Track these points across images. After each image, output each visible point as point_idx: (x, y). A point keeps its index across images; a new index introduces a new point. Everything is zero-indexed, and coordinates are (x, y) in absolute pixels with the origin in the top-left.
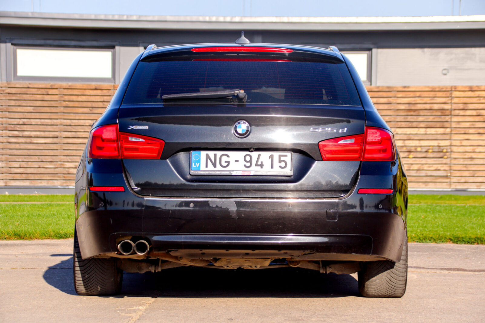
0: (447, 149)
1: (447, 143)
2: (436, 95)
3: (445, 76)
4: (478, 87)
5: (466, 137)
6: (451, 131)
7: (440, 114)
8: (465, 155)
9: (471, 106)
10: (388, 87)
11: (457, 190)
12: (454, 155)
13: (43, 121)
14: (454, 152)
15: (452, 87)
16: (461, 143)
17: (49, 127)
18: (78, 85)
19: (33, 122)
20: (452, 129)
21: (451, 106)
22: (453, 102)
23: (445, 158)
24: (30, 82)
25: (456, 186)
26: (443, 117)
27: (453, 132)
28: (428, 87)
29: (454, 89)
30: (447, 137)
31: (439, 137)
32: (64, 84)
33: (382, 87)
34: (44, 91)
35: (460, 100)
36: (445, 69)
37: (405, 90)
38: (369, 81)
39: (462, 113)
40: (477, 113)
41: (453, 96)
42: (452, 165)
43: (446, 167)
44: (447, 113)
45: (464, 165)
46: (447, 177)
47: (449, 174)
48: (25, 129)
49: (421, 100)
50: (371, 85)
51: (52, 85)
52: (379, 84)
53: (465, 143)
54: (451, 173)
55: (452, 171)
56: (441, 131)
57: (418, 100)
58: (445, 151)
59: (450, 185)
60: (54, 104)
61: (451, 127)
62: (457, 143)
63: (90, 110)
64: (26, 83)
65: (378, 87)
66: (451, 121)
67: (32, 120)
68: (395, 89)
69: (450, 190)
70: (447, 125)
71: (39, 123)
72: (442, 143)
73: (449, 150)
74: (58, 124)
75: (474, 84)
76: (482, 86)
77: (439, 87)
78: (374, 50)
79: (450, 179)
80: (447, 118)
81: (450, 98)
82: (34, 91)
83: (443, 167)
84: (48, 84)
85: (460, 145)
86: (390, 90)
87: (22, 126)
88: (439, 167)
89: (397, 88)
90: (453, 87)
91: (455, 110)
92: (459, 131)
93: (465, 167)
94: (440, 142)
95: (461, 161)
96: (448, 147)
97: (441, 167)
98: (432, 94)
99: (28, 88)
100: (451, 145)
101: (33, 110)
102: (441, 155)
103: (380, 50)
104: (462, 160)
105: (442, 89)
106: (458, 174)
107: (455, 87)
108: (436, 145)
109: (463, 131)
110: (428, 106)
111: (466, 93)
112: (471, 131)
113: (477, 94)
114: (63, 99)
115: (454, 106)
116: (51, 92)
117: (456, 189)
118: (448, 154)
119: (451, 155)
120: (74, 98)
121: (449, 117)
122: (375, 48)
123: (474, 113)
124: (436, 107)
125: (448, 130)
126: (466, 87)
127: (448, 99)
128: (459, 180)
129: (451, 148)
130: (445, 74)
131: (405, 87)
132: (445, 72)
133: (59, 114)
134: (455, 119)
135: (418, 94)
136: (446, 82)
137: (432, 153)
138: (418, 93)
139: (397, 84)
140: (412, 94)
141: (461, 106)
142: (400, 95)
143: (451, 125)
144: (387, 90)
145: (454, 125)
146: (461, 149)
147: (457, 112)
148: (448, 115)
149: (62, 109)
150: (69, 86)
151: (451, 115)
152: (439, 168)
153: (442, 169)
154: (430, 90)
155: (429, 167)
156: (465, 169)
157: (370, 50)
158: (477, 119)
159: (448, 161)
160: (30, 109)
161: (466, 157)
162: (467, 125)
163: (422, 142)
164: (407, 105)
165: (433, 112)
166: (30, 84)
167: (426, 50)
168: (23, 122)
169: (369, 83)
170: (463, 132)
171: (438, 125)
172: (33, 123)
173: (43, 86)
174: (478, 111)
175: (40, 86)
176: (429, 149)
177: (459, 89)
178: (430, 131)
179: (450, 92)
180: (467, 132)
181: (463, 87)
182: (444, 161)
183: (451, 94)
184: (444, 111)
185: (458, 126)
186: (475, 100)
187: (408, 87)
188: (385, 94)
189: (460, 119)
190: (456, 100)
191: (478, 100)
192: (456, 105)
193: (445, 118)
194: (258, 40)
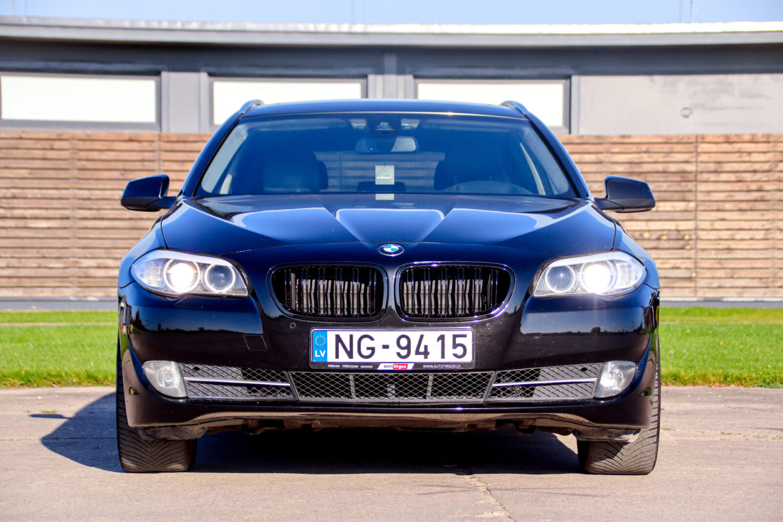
0: (690, 235)
1: (690, 225)
2: (672, 148)
3: (686, 120)
4: (738, 136)
5: (721, 215)
6: (697, 206)
7: (678, 179)
8: (719, 244)
9: (727, 167)
10: (598, 137)
11: (707, 300)
12: (701, 245)
13: (44, 192)
14: (701, 240)
15: (697, 137)
16: (712, 225)
17: (55, 202)
18: (102, 133)
19: (29, 193)
20: (699, 203)
21: (697, 166)
22: (699, 159)
23: (687, 250)
24: (23, 129)
25: (704, 293)
26: (683, 184)
27: (700, 208)
28: (660, 136)
29: (700, 139)
30: (691, 215)
31: (678, 216)
32: (79, 133)
33: (589, 136)
34: (46, 144)
35: (710, 157)
36: (686, 109)
37: (624, 141)
38: (566, 127)
39: (713, 177)
40: (737, 177)
41: (699, 150)
42: (698, 261)
43: (689, 264)
44: (691, 177)
45: (717, 261)
46: (690, 279)
47: (694, 275)
48: (16, 206)
49: (649, 157)
50: (570, 132)
51: (59, 135)
52: (582, 132)
53: (718, 225)
54: (696, 273)
55: (698, 270)
56: (681, 205)
57: (645, 157)
58: (687, 237)
59: (696, 292)
60: (62, 164)
61: (696, 200)
62: (707, 225)
63: (122, 175)
64: (17, 132)
65: (582, 137)
66: (696, 191)
67: (27, 191)
68: (608, 140)
69: (695, 299)
70: (690, 196)
71: (39, 196)
72: (683, 226)
73: (694, 237)
74: (69, 196)
75: (732, 131)
76: (744, 135)
77: (677, 137)
78: (575, 79)
79: (696, 282)
80: (690, 186)
81: (695, 154)
82: (29, 144)
83: (684, 263)
84: (53, 132)
85: (709, 227)
86: (600, 140)
87: (11, 201)
88: (678, 263)
89: (611, 137)
90: (699, 137)
91: (702, 172)
92: (709, 206)
93: (719, 263)
94: (680, 223)
95: (713, 255)
96: (693, 232)
97: (682, 263)
98: (666, 148)
99: (21, 138)
100: (696, 229)
101: (29, 174)
102: (681, 243)
103: (584, 79)
104: (714, 252)
105: (682, 139)
106: (708, 274)
107: (703, 137)
108: (673, 228)
109: (714, 206)
110: (660, 167)
111: (720, 146)
112: (728, 206)
113: (737, 146)
114: (76, 156)
115: (702, 167)
116: (57, 145)
117: (705, 298)
118: (691, 242)
119: (696, 244)
120: (95, 155)
121: (694, 183)
122: (575, 74)
123: (732, 177)
124: (673, 168)
125: (692, 205)
126: (719, 136)
127: (691, 155)
128: (708, 284)
129: (696, 234)
130: (686, 116)
131: (623, 137)
132: (686, 112)
133: (71, 181)
134: (702, 187)
135: (644, 148)
136: (689, 128)
137: (667, 242)
138: (646, 146)
139: (612, 131)
140: (634, 148)
141: (712, 167)
142: (616, 149)
143: (696, 196)
144: (596, 141)
145: (701, 197)
146: (713, 235)
147: (705, 176)
148: (691, 181)
149: (75, 173)
150: (88, 136)
151: (696, 181)
152: (678, 265)
153: (683, 266)
154: (664, 140)
155: (663, 263)
156: (718, 266)
157: (568, 77)
158: (737, 187)
159: (692, 254)
160: (24, 173)
161: (720, 247)
162: (722, 196)
163: (651, 223)
164: (627, 166)
165: (667, 177)
166: (23, 132)
167: (658, 79)
168: (13, 194)
169: (567, 131)
170: (715, 208)
171: (677, 196)
172: (29, 196)
173: (45, 136)
174: (738, 174)
175: (40, 136)
176: (662, 235)
177: (709, 139)
178: (664, 206)
179: (694, 145)
180: (721, 208)
181: (714, 136)
182: (686, 254)
183: (696, 147)
184: (685, 175)
185: (707, 198)
186: (734, 157)
187: (629, 137)
188: (592, 148)
189: (711, 187)
190: (703, 157)
191: (738, 157)
192: (703, 165)
193: (687, 186)
194: (391, 61)
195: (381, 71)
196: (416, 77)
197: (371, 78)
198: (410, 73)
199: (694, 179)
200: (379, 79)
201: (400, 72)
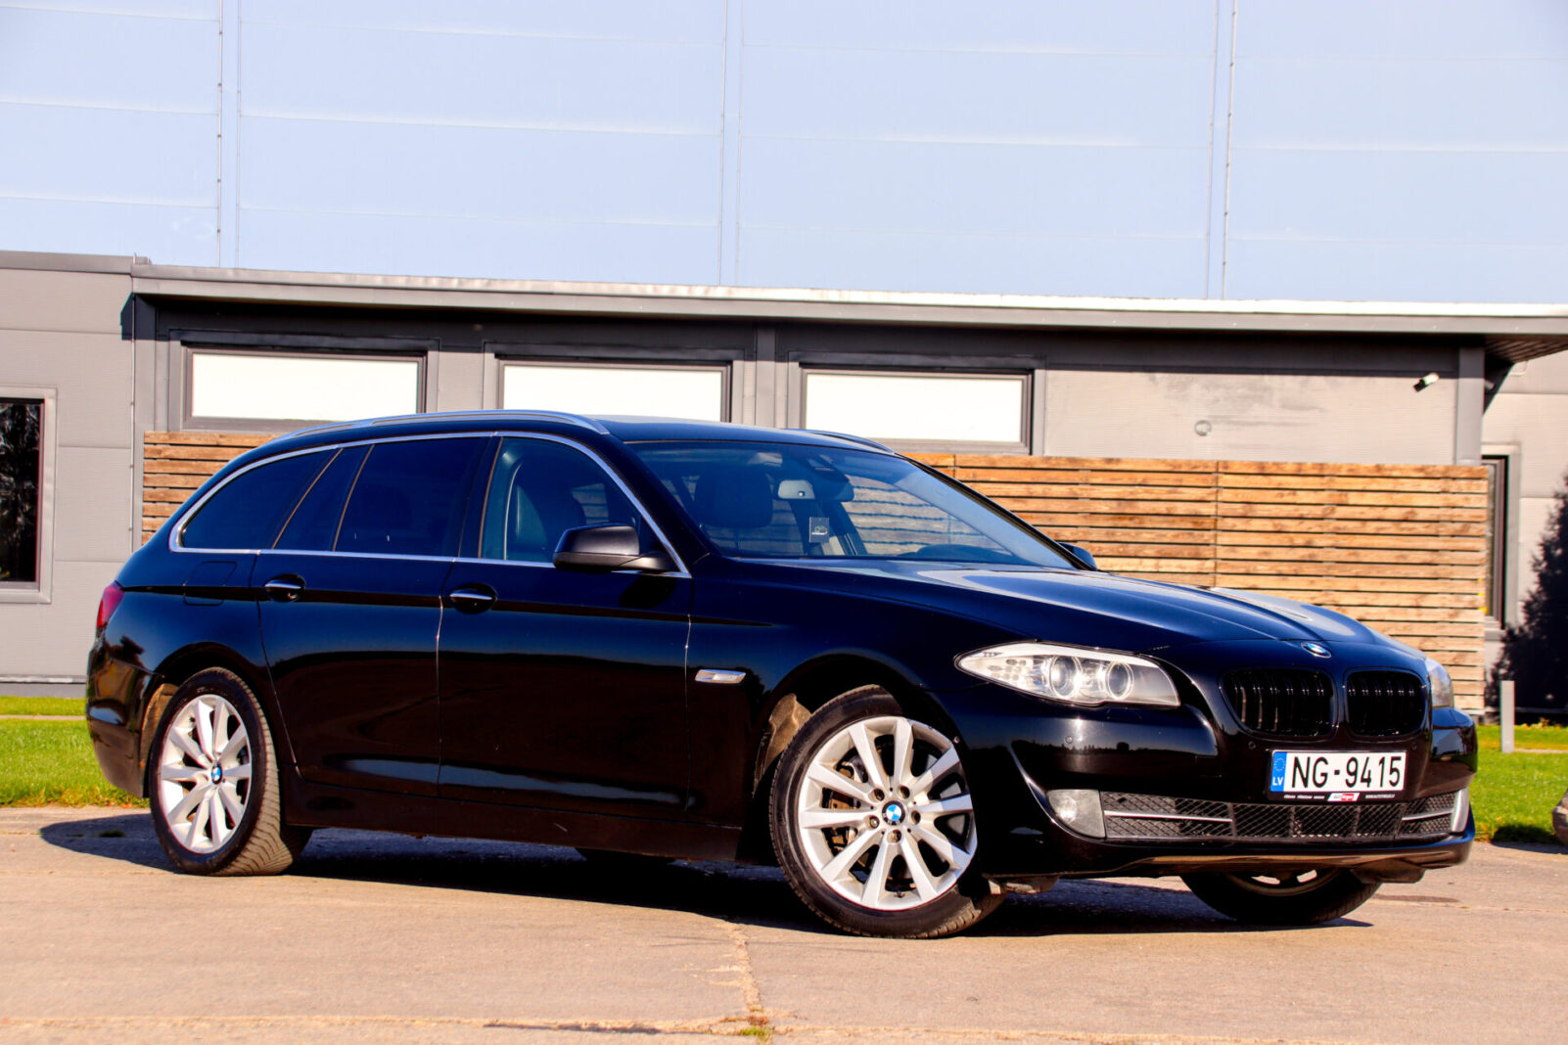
2: (1181, 480)
3: (1203, 437)
4: (1276, 464)
5: (1251, 581)
6: (1215, 567)
7: (1190, 526)
9: (1261, 510)
10: (1071, 460)
15: (1217, 465)
20: (1219, 561)
21: (1217, 507)
22: (1220, 498)
24: (222, 432)
26: (1197, 533)
27: (1219, 570)
28: (1164, 462)
29: (1222, 468)
33: (1057, 458)
35: (1237, 495)
36: (1202, 422)
37: (1110, 468)
38: (1026, 445)
39: (1240, 524)
40: (1275, 526)
41: (1220, 484)
44: (1207, 523)
49: (1146, 492)
50: (1031, 453)
52: (1048, 453)
56: (1192, 565)
57: (1141, 492)
61: (1214, 558)
64: (211, 435)
65: (1049, 459)
66: (1216, 544)
68: (1087, 465)
70: (1206, 552)
75: (1269, 457)
76: (1286, 463)
77: (1188, 463)
78: (1039, 373)
80: (1207, 536)
81: (1214, 490)
84: (265, 438)
86: (1074, 466)
89: (1091, 462)
90: (1221, 464)
91: (1224, 517)
92: (1233, 567)
98: (1171, 479)
99: (218, 446)
103: (1052, 373)
105: (1195, 467)
107: (1226, 465)
109: (1242, 567)
110: (1162, 508)
111: (1251, 478)
112: (1261, 568)
113: (1275, 481)
115: (1224, 509)
121: (1212, 533)
122: (1040, 367)
123: (1268, 525)
124: (1181, 508)
125: (1209, 564)
126: (1249, 465)
127: (1209, 490)
130: (1203, 434)
131: (1109, 461)
132: (1202, 428)
134: (1224, 539)
135: (1140, 477)
136: (1206, 451)
138: (1141, 476)
139: (1092, 451)
140: (1125, 478)
141: (1239, 509)
142: (1099, 478)
143: (1215, 553)
144: (1069, 466)
145: (1222, 553)
147: (1229, 523)
148: (1209, 530)
151: (1215, 529)
154: (1169, 468)
157: (1029, 371)
158: (1275, 539)
162: (1253, 553)
164: (1114, 504)
165: (1173, 522)
166: (221, 436)
167: (1158, 376)
169: (1027, 450)
170: (1242, 571)
171: (1186, 551)
173: (254, 442)
174: (1277, 521)
175: (247, 442)
177: (1235, 469)
178: (1168, 566)
179: (1214, 476)
180: (1251, 571)
181: (1242, 463)
183: (1217, 479)
184: (1200, 520)
185: (1232, 556)
186: (1270, 496)
187: (1118, 461)
188: (1063, 477)
189: (1237, 539)
190: (1226, 495)
191: (1277, 496)
192: (1227, 506)
193: (1202, 536)
194: (766, 341)
195: (751, 356)
196: (803, 365)
197: (737, 364)
198: (794, 360)
199: (1212, 527)
200: (750, 365)
201: (781, 357)
